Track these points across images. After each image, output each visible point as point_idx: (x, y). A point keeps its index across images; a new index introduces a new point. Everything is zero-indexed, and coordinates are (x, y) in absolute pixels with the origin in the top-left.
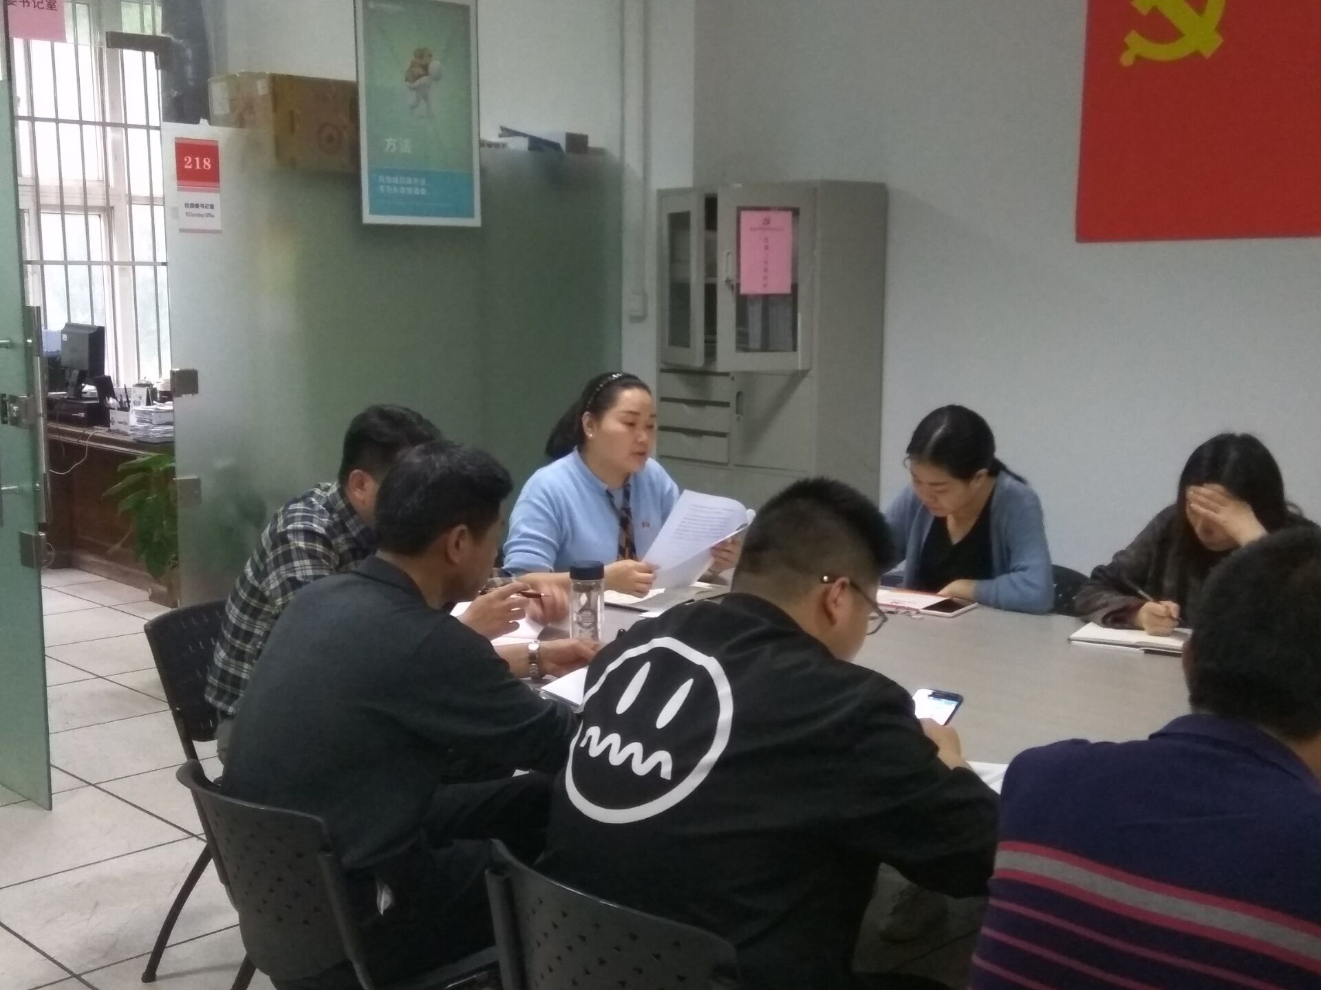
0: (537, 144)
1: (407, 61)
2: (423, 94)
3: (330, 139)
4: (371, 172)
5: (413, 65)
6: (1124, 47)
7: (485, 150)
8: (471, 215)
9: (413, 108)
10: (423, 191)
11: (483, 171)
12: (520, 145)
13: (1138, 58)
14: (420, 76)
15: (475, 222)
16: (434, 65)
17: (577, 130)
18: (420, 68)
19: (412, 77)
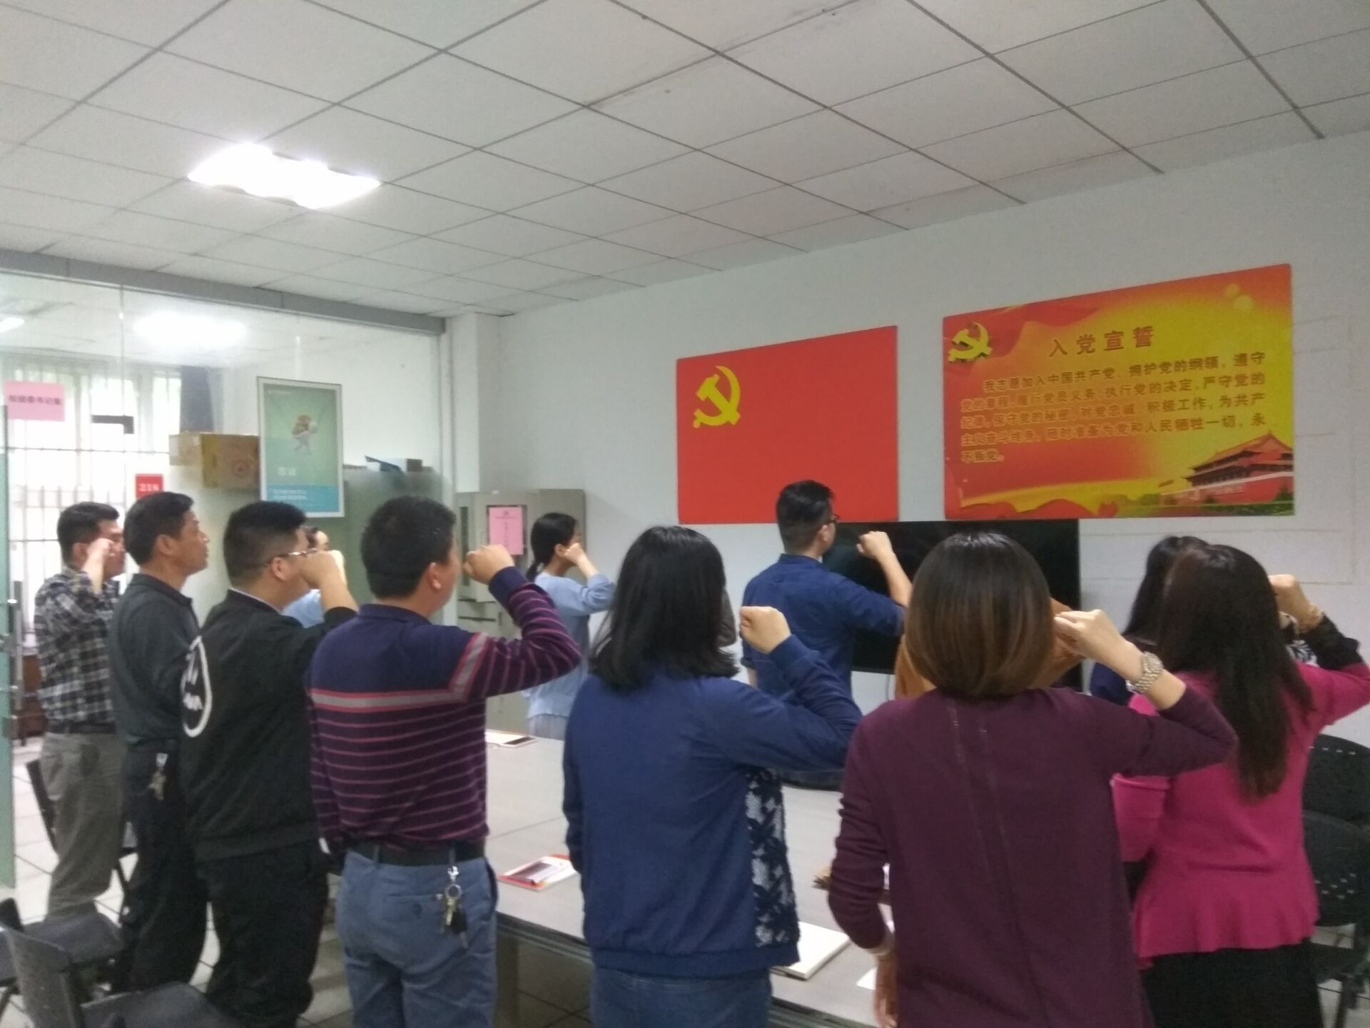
0: (386, 467)
1: (294, 421)
2: (304, 441)
3: (240, 470)
4: (269, 487)
5: (298, 425)
6: (694, 418)
7: (347, 471)
8: (337, 510)
9: (297, 449)
10: (304, 498)
11: (346, 484)
12: (375, 467)
13: (703, 425)
14: (302, 431)
15: (340, 514)
16: (313, 424)
17: (414, 456)
18: (303, 425)
19: (297, 432)
